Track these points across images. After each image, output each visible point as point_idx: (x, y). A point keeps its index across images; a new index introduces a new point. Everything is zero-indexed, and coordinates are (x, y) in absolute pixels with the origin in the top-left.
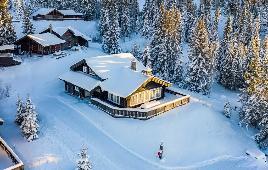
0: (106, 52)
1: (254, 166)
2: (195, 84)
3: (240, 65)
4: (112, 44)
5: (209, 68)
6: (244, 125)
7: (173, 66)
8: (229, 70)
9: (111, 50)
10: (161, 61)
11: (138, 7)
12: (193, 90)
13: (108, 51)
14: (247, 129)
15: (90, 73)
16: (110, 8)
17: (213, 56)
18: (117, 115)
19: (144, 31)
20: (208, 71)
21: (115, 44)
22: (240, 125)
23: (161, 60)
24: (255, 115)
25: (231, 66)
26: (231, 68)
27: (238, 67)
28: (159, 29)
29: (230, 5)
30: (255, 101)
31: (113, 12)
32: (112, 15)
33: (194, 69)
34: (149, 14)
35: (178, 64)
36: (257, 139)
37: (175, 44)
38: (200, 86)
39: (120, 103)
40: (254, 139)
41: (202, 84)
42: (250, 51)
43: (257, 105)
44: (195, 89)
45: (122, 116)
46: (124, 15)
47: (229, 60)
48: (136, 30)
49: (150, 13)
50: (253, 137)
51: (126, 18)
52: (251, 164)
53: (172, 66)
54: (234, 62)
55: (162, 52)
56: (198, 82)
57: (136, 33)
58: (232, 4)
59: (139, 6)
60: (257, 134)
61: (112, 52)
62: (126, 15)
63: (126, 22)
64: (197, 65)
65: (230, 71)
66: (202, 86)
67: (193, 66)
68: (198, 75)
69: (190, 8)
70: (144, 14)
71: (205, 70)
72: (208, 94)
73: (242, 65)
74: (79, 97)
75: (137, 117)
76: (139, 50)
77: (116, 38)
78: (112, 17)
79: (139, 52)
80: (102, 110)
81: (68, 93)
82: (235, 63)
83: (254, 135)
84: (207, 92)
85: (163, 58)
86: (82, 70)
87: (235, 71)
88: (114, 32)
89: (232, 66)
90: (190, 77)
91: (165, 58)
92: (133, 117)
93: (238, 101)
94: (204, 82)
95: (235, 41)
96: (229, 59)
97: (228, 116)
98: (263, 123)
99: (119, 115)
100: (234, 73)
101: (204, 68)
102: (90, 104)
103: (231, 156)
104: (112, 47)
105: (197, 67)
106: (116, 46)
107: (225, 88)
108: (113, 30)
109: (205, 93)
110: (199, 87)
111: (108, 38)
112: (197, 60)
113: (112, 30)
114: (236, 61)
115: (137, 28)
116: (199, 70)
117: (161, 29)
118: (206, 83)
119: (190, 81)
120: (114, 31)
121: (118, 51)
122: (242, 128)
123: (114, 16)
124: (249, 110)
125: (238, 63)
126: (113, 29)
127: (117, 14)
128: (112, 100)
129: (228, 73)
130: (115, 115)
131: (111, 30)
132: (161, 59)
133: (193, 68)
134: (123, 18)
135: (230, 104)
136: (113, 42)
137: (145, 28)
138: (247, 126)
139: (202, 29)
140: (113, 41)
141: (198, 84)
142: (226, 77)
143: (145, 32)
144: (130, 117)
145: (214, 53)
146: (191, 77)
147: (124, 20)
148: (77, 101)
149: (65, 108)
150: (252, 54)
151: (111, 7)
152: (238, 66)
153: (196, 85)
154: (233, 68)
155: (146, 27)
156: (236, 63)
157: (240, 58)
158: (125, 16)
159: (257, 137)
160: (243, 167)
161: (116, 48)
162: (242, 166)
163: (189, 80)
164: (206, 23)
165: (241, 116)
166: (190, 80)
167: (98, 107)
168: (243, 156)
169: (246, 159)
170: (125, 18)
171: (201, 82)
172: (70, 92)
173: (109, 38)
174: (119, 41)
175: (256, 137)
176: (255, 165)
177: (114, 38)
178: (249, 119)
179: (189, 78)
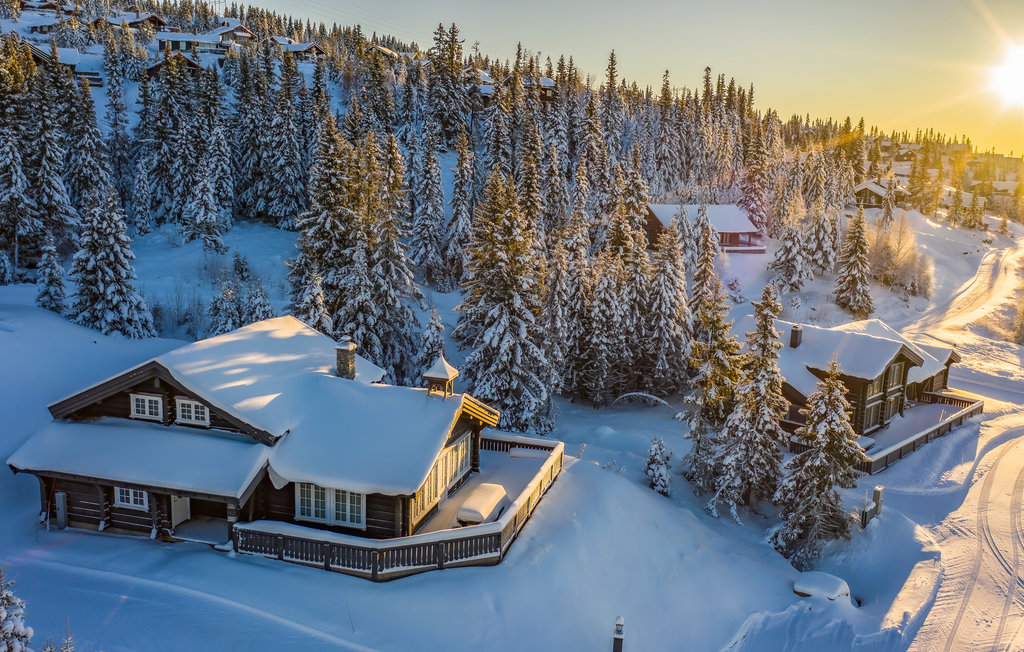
0: (80, 318)
1: (837, 624)
2: (508, 401)
3: (615, 319)
4: (107, 285)
5: (546, 342)
6: (724, 510)
7: (397, 350)
8: (582, 339)
9: (103, 310)
10: (359, 332)
11: (122, 121)
12: (505, 424)
13: (86, 314)
14: (738, 519)
15: (179, 419)
16: (23, 128)
17: (556, 298)
18: (390, 570)
19: (198, 221)
20: (543, 351)
21: (118, 281)
22: (715, 513)
23: (357, 329)
24: (751, 472)
25: (590, 323)
26: (588, 332)
27: (609, 329)
28: (324, 214)
29: (442, 115)
30: (747, 428)
31: (37, 144)
32: (34, 157)
33: (502, 351)
34: (187, 152)
35: (431, 340)
36: (781, 543)
37: (393, 265)
38: (526, 409)
39: (368, 522)
40: (772, 545)
41: (533, 400)
42: (636, 272)
43: (755, 438)
44: (512, 419)
45: (412, 567)
46: (84, 156)
47: (578, 307)
48: (139, 216)
49: (188, 149)
50: (768, 539)
51: (93, 168)
52: (828, 622)
53: (393, 347)
54: (597, 310)
55: (359, 298)
56: (517, 393)
57: (140, 229)
58: (446, 114)
59: (126, 118)
60: (775, 529)
61: (110, 316)
62: (92, 156)
63: (97, 183)
64: (507, 334)
65: (590, 341)
66: (533, 407)
67: (497, 339)
68: (516, 370)
69: (353, 128)
70: (162, 152)
71: (536, 349)
72: (551, 429)
73: (620, 319)
74: (153, 535)
75: (469, 559)
76: (260, 300)
77: (121, 256)
78: (38, 164)
79: (262, 309)
80: (303, 564)
81: (67, 528)
82: (600, 315)
83: (768, 534)
84: (549, 426)
85: (365, 323)
86: (126, 414)
87: (605, 340)
88: (110, 233)
89: (594, 325)
90: (488, 380)
91: (371, 320)
92: (454, 561)
93: (685, 436)
94: (536, 392)
95: (579, 241)
96: (580, 302)
97: (665, 491)
98: (789, 491)
99: (401, 568)
100: (604, 347)
101: (530, 343)
102: (232, 554)
103: (767, 613)
104: (109, 298)
105: (509, 341)
106: (125, 290)
107: (572, 402)
108: (105, 223)
109: (543, 428)
110: (525, 412)
111: (83, 257)
112: (504, 316)
113: (99, 223)
114: (604, 307)
115: (140, 208)
116: (519, 352)
117: (331, 213)
118: (545, 396)
119: (493, 394)
120: (109, 230)
121: (135, 312)
122: (724, 521)
123: (44, 162)
124: (733, 458)
125: (608, 313)
126: (103, 219)
127: (58, 153)
128: (323, 516)
129: (582, 350)
130: (385, 571)
131: (95, 223)
132: (358, 325)
133: (498, 348)
134: (81, 171)
135: (664, 450)
136: (111, 273)
137: (203, 208)
138: (733, 511)
139: (511, 208)
140: (107, 269)
141: (516, 402)
142: (573, 364)
143: (202, 223)
144: (441, 568)
145: (558, 288)
146: (493, 380)
147: (86, 178)
148: (157, 554)
149: (125, 597)
150: (643, 282)
151: (24, 124)
152: (608, 324)
153: (514, 405)
154: (597, 332)
155: (206, 205)
156: (603, 312)
157: (612, 297)
158: (89, 163)
159: (780, 536)
160: (814, 635)
161: (124, 301)
162: (810, 634)
163: (487, 392)
164: (430, 181)
165: (701, 484)
166: (494, 391)
167: (281, 558)
168: (794, 604)
169: (805, 611)
170: (86, 167)
171: (528, 393)
172: (74, 523)
173: (87, 260)
174: (134, 269)
175: (776, 536)
176: (839, 621)
177: (112, 258)
178: (734, 487)
179: (488, 385)
